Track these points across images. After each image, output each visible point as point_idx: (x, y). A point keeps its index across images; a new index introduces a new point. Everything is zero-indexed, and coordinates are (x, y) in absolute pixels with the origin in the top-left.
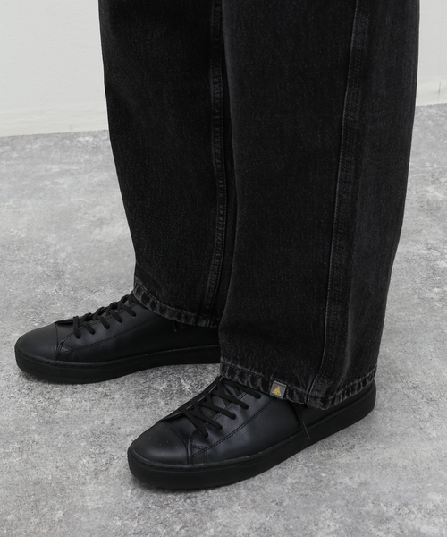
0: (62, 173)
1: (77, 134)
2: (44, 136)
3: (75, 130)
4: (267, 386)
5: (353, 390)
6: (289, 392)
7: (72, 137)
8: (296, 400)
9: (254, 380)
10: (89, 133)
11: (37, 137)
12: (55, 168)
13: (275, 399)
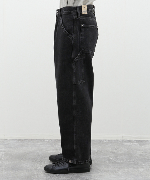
0: (41, 144)
1: (45, 140)
2: (38, 139)
3: (44, 139)
4: (69, 161)
5: (83, 162)
6: (72, 162)
7: (44, 140)
8: (73, 163)
9: (67, 160)
10: (47, 140)
11: (36, 140)
12: (40, 144)
13: (70, 163)
